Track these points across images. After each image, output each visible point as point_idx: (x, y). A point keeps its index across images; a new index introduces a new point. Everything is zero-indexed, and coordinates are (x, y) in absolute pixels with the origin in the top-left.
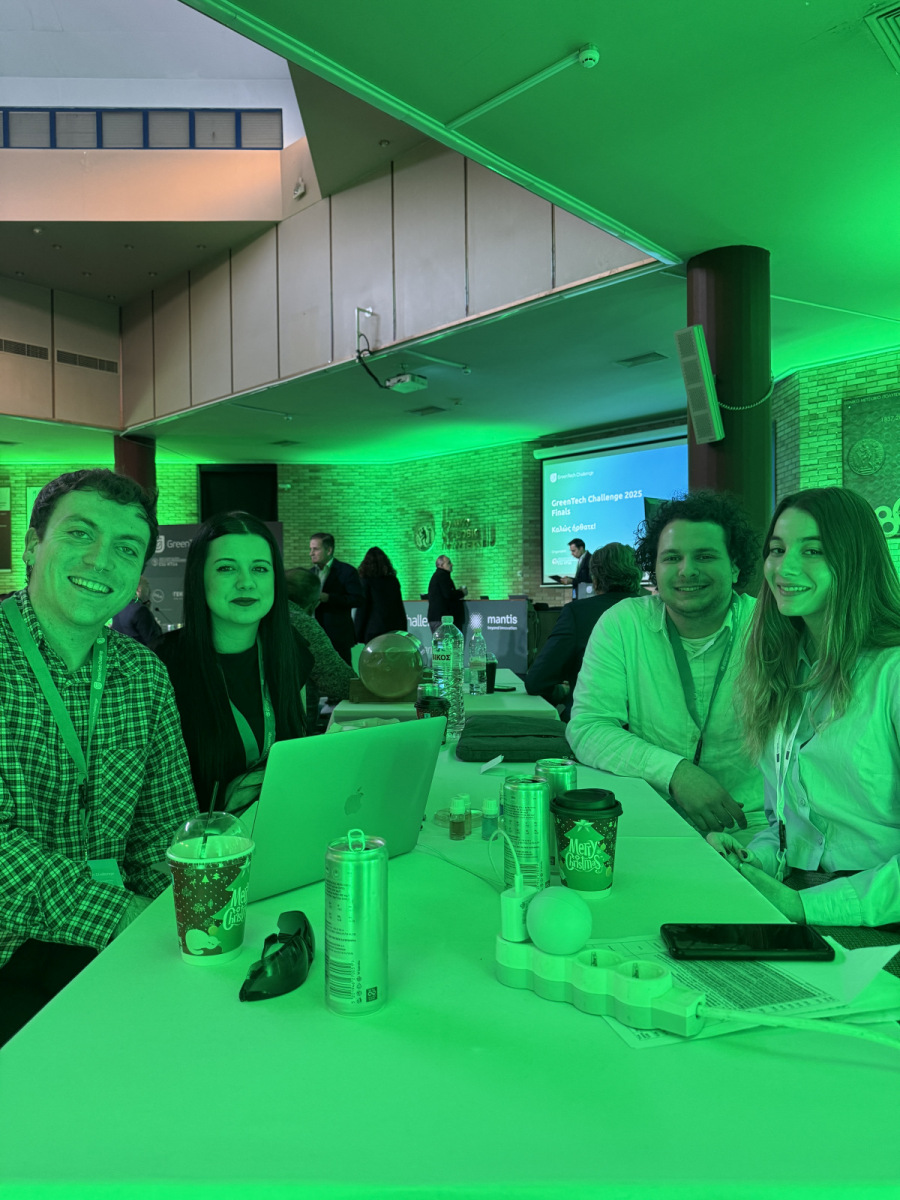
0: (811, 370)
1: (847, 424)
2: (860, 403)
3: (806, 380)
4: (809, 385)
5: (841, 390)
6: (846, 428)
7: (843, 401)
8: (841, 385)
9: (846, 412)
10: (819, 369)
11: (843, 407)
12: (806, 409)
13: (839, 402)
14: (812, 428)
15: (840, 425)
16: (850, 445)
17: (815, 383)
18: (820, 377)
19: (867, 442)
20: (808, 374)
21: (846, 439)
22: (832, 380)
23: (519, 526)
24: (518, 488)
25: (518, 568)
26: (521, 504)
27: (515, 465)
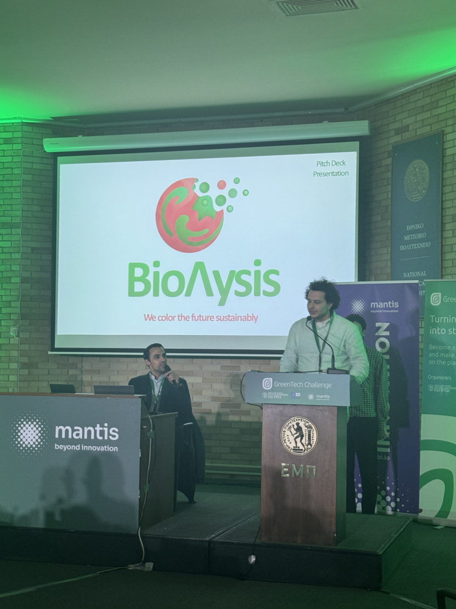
23: (13, 256)
24: (14, 196)
25: (11, 323)
26: (18, 220)
27: (9, 159)
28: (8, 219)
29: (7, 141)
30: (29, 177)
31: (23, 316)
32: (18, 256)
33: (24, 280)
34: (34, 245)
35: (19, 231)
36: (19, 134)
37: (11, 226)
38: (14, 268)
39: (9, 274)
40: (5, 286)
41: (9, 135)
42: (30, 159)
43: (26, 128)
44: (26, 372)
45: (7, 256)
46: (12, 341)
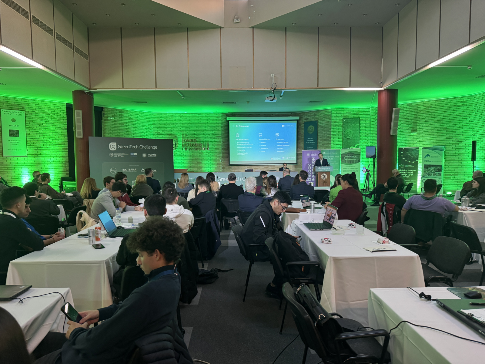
0: (335, 109)
1: (344, 125)
2: (347, 120)
3: (333, 112)
4: (334, 113)
5: (342, 116)
6: (344, 126)
7: (343, 119)
8: (343, 114)
9: (344, 122)
10: (337, 109)
11: (343, 120)
12: (333, 119)
13: (342, 119)
14: (335, 125)
15: (342, 125)
16: (344, 130)
17: (336, 113)
18: (337, 111)
19: (349, 130)
20: (334, 110)
21: (344, 128)
22: (340, 113)
23: (220, 144)
24: (219, 130)
25: (220, 158)
26: (221, 136)
27: (218, 121)
28: (218, 135)
29: (217, 117)
30: (222, 126)
31: (222, 157)
32: (221, 144)
33: (222, 149)
34: (224, 141)
35: (221, 138)
36: (220, 116)
37: (219, 137)
38: (220, 146)
39: (219, 148)
40: (218, 150)
41: (218, 116)
42: (222, 122)
43: (222, 115)
44: (223, 169)
45: (218, 144)
46: (220, 163)
